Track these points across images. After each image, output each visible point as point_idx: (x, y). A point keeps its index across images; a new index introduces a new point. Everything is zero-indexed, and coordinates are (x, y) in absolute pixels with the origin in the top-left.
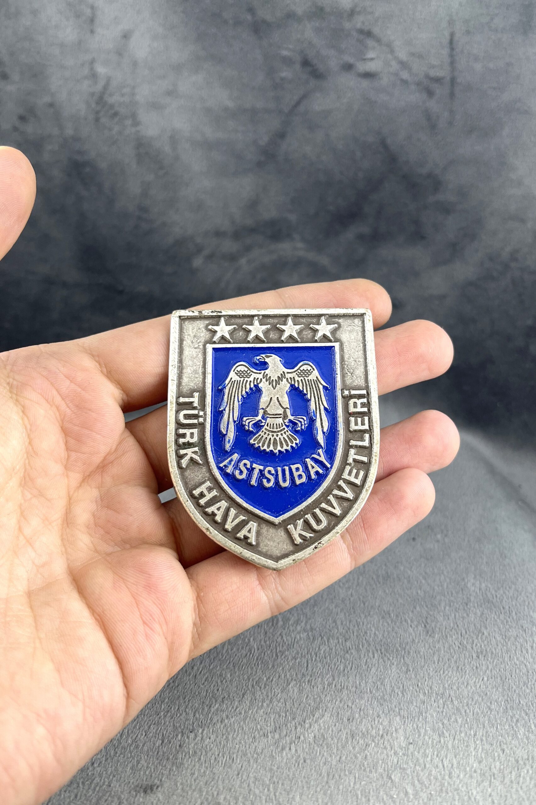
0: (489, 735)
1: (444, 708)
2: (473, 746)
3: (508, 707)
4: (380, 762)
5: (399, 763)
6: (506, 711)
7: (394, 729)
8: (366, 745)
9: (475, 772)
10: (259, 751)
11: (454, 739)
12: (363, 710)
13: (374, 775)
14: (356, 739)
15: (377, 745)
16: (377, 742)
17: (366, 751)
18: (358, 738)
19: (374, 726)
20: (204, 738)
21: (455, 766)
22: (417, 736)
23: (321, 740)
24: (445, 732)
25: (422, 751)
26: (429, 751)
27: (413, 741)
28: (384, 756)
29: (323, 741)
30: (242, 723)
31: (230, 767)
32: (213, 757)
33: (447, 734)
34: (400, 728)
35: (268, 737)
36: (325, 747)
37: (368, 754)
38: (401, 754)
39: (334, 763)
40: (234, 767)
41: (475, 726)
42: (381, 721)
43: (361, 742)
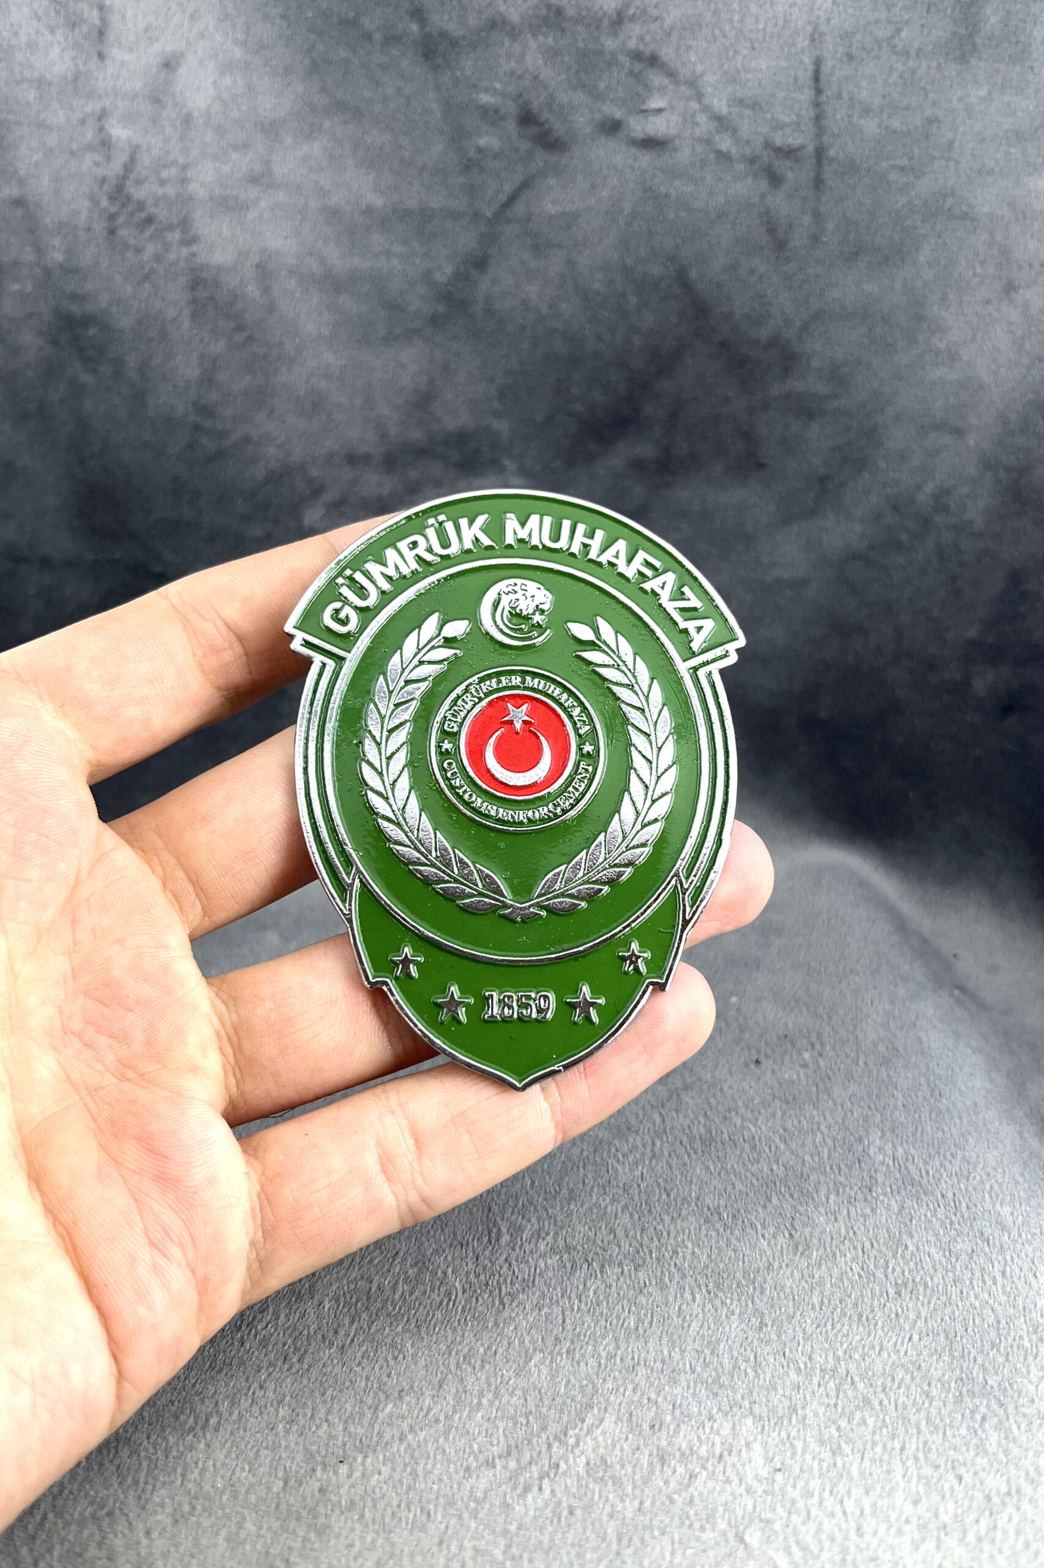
0: (930, 1449)
1: (838, 1396)
2: (899, 1470)
3: (964, 1390)
4: (721, 1509)
5: (758, 1510)
6: (959, 1399)
7: (743, 1442)
8: (691, 1477)
9: (907, 1521)
10: (479, 1495)
11: (862, 1459)
12: (680, 1405)
13: (709, 1536)
14: (669, 1466)
15: (712, 1476)
16: (710, 1469)
17: (691, 1489)
18: (673, 1462)
19: (703, 1438)
20: (368, 1472)
21: (868, 1511)
22: (789, 1454)
23: (599, 1469)
24: (843, 1445)
25: (800, 1484)
26: (815, 1484)
27: (783, 1464)
28: (726, 1497)
29: (605, 1471)
30: (441, 1440)
31: (423, 1529)
32: (389, 1511)
33: (847, 1449)
34: (755, 1440)
35: (494, 1467)
36: (610, 1483)
37: (696, 1494)
38: (760, 1491)
39: (629, 1514)
40: (431, 1529)
41: (901, 1430)
42: (716, 1426)
43: (681, 1470)
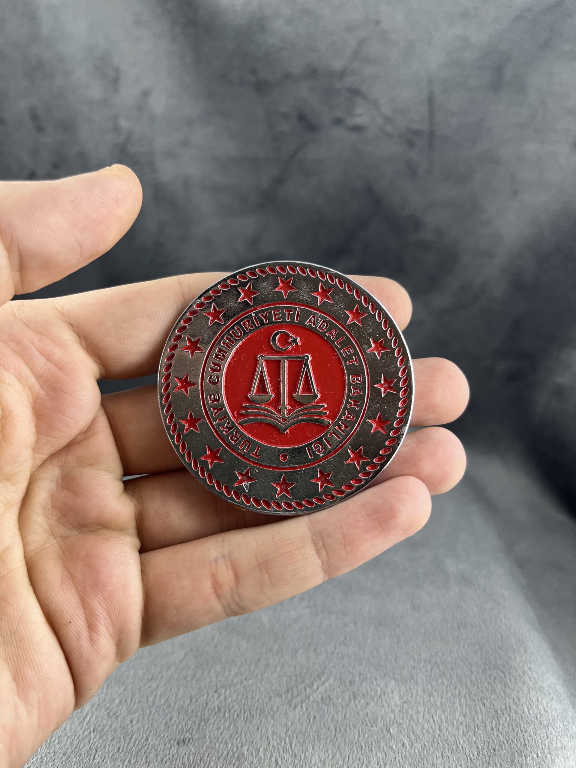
0: (471, 693)
4: (380, 718)
5: (396, 719)
7: (390, 690)
8: (367, 704)
9: (461, 724)
10: (275, 709)
12: (363, 674)
13: (375, 729)
15: (376, 704)
16: (376, 701)
17: (367, 709)
18: (359, 698)
19: (373, 688)
20: (227, 697)
22: (410, 696)
25: (415, 708)
26: (421, 709)
27: (407, 699)
28: (383, 712)
29: (330, 701)
30: (259, 684)
31: (251, 722)
32: (236, 714)
33: (435, 694)
34: (395, 689)
35: (282, 697)
36: (332, 706)
37: (369, 711)
38: (397, 711)
39: (340, 719)
40: (254, 722)
42: (378, 683)
43: (363, 701)
